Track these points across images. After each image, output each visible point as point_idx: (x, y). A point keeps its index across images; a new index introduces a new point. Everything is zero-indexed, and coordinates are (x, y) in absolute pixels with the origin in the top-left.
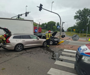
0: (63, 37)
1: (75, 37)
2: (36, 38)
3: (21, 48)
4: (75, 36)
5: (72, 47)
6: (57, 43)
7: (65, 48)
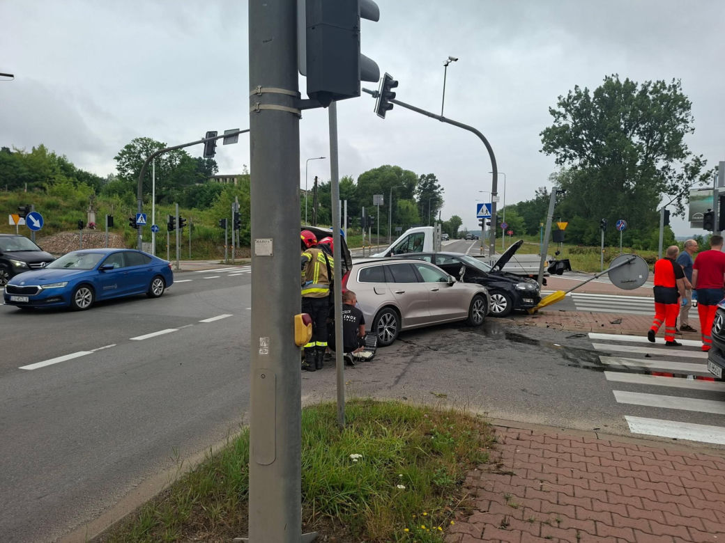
0: (558, 268)
1: (626, 269)
2: (438, 277)
4: (629, 263)
5: (618, 322)
6: (532, 302)
7: (588, 327)
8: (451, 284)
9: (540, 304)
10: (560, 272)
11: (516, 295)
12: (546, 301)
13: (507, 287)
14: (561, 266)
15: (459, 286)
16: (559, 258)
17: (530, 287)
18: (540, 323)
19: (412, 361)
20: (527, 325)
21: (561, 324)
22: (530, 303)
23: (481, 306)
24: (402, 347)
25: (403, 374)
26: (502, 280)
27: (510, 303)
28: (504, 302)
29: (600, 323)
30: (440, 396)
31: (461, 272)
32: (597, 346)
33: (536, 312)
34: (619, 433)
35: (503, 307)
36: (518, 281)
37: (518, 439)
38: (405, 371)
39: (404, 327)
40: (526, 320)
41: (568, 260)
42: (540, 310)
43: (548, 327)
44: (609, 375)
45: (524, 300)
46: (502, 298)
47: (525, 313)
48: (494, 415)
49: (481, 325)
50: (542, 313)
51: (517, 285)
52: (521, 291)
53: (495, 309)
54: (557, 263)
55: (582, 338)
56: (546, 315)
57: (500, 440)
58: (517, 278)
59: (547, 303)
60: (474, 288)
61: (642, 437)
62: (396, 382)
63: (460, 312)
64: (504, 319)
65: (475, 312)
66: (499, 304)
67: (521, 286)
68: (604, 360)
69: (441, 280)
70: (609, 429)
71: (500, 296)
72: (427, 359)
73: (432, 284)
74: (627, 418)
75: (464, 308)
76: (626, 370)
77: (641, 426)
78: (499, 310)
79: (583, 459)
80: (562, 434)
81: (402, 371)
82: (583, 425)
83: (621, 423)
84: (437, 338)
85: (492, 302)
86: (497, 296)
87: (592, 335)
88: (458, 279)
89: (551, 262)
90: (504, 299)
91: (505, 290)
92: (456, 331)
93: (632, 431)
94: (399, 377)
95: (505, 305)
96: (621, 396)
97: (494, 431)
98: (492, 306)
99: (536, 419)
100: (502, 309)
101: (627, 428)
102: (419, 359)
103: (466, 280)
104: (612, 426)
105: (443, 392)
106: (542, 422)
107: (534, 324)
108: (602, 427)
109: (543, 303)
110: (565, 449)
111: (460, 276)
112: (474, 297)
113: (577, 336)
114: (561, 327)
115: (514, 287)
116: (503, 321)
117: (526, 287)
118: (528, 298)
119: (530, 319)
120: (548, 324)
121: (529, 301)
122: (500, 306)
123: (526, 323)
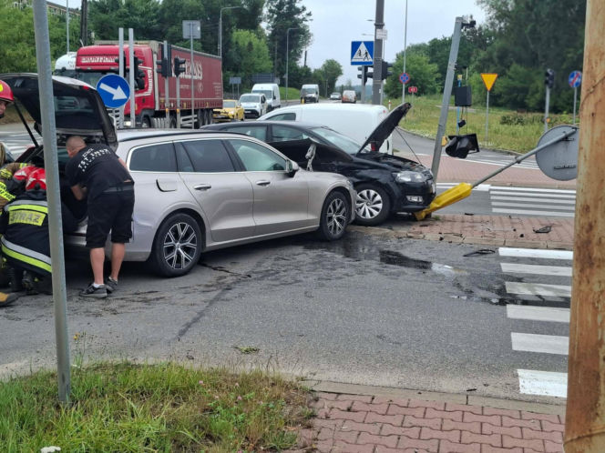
0: (462, 147)
1: (561, 148)
2: (270, 162)
3: (188, 243)
4: (566, 139)
5: (546, 230)
6: (420, 200)
7: (500, 239)
8: (291, 174)
9: (433, 205)
10: (462, 153)
11: (396, 190)
12: (444, 198)
13: (382, 178)
14: (465, 143)
15: (305, 177)
16: (462, 132)
17: (419, 177)
18: (431, 233)
19: (217, 299)
20: (411, 237)
21: (461, 235)
22: (418, 203)
23: (341, 209)
24: (207, 276)
25: (196, 320)
26: (376, 167)
27: (388, 203)
28: (379, 202)
29: (520, 232)
30: (247, 352)
31: (308, 154)
32: (507, 268)
33: (428, 216)
34: (502, 394)
35: (377, 209)
36: (400, 168)
37: (349, 410)
38: (201, 314)
39: (210, 244)
40: (411, 229)
41: (474, 135)
42: (434, 214)
43: (441, 239)
44: (513, 311)
45: (409, 198)
46: (375, 196)
47: (411, 219)
48: (324, 377)
49: (340, 238)
50: (437, 219)
51: (399, 175)
52: (404, 184)
53: (364, 214)
54: (459, 139)
55: (488, 256)
56: (444, 220)
57: (321, 413)
58: (400, 163)
59: (444, 202)
60: (330, 180)
61: (533, 400)
62: (182, 333)
63: (307, 218)
64: (376, 228)
65: (331, 218)
66: (371, 204)
67: (404, 176)
68: (512, 288)
69: (276, 167)
70: (488, 390)
71: (372, 192)
72: (241, 296)
73: (259, 174)
74: (521, 372)
75: (313, 212)
76: (542, 302)
77: (537, 384)
78: (371, 214)
79: (437, 434)
80: (416, 400)
81: (195, 315)
82: (453, 384)
83: (509, 380)
84: (267, 261)
85: (359, 202)
86: (368, 193)
87: (503, 251)
88: (304, 166)
89: (451, 137)
90: (378, 198)
91: (380, 184)
92: (299, 249)
93: (522, 391)
94: (189, 325)
95: (380, 206)
96: (521, 342)
97: (316, 400)
98: (361, 208)
99: (387, 379)
100: (376, 213)
101: (516, 387)
102: (228, 295)
103: (318, 167)
104: (496, 385)
105: (253, 346)
106: (393, 384)
107: (422, 236)
108: (480, 388)
109: (438, 203)
110: (414, 421)
111: (307, 160)
112: (329, 194)
113: (481, 253)
114: (461, 240)
115: (394, 178)
116: (376, 232)
117: (412, 177)
118: (415, 195)
119: (416, 228)
120: (442, 236)
121: (416, 200)
122: (374, 208)
123: (409, 235)
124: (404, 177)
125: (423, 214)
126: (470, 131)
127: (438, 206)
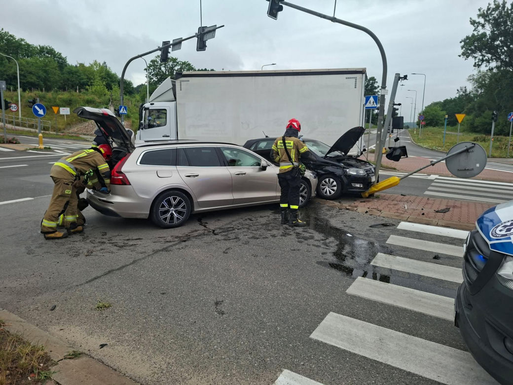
0: (396, 154)
1: (463, 157)
3: (179, 208)
4: (467, 151)
5: (445, 211)
6: (361, 186)
7: (406, 216)
8: (263, 168)
9: (373, 189)
10: (397, 159)
11: (345, 180)
13: (339, 172)
14: (398, 152)
17: (362, 172)
18: (361, 207)
21: (381, 211)
22: (360, 188)
26: (333, 165)
27: (340, 187)
28: (335, 186)
29: (424, 211)
33: (371, 196)
35: (333, 190)
36: (351, 166)
41: (405, 147)
43: (367, 212)
46: (333, 182)
51: (348, 170)
52: (351, 176)
53: (326, 192)
54: (395, 149)
55: (388, 228)
58: (353, 163)
64: (331, 202)
66: (330, 188)
71: (332, 180)
78: (330, 193)
85: (323, 185)
86: (329, 180)
87: (402, 225)
89: (390, 148)
90: (335, 183)
91: (336, 175)
95: (335, 188)
98: (324, 189)
100: (333, 192)
107: (356, 209)
109: (376, 188)
114: (379, 213)
115: (345, 172)
117: (357, 172)
118: (358, 183)
119: (357, 203)
120: (368, 210)
121: (359, 186)
122: (331, 189)
123: (347, 208)
124: (352, 172)
125: (367, 195)
126: (402, 145)
127: (376, 190)
